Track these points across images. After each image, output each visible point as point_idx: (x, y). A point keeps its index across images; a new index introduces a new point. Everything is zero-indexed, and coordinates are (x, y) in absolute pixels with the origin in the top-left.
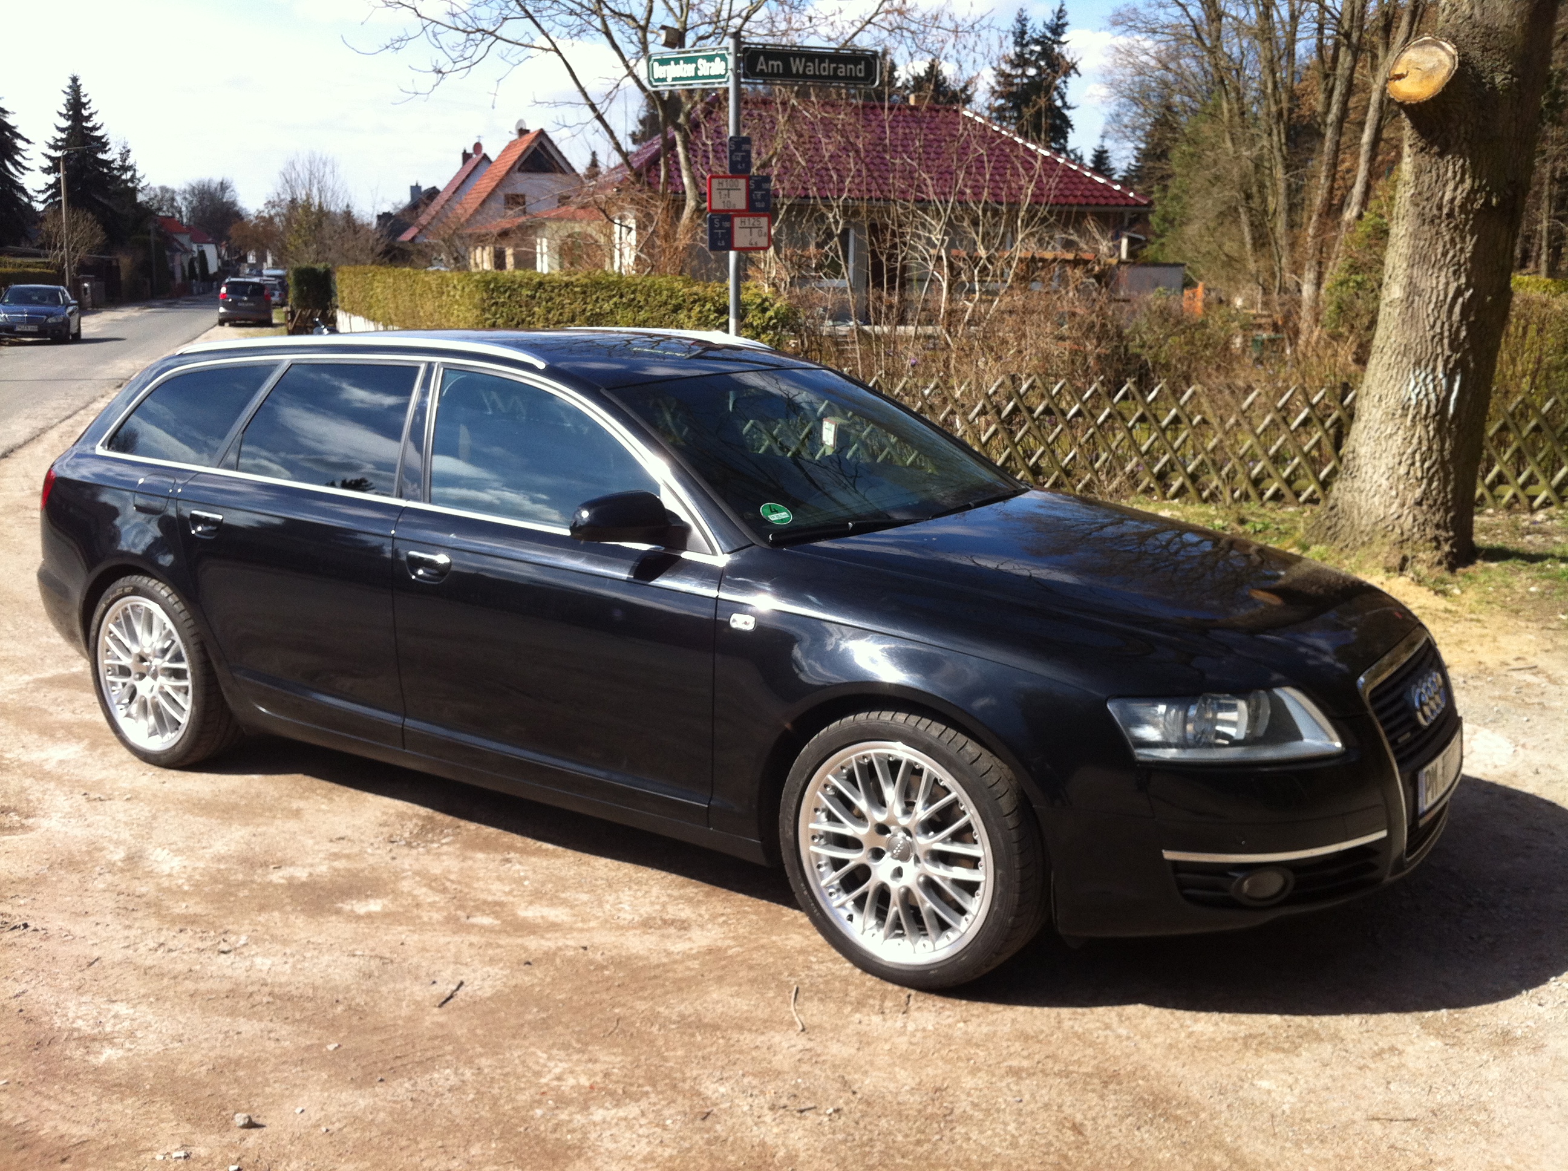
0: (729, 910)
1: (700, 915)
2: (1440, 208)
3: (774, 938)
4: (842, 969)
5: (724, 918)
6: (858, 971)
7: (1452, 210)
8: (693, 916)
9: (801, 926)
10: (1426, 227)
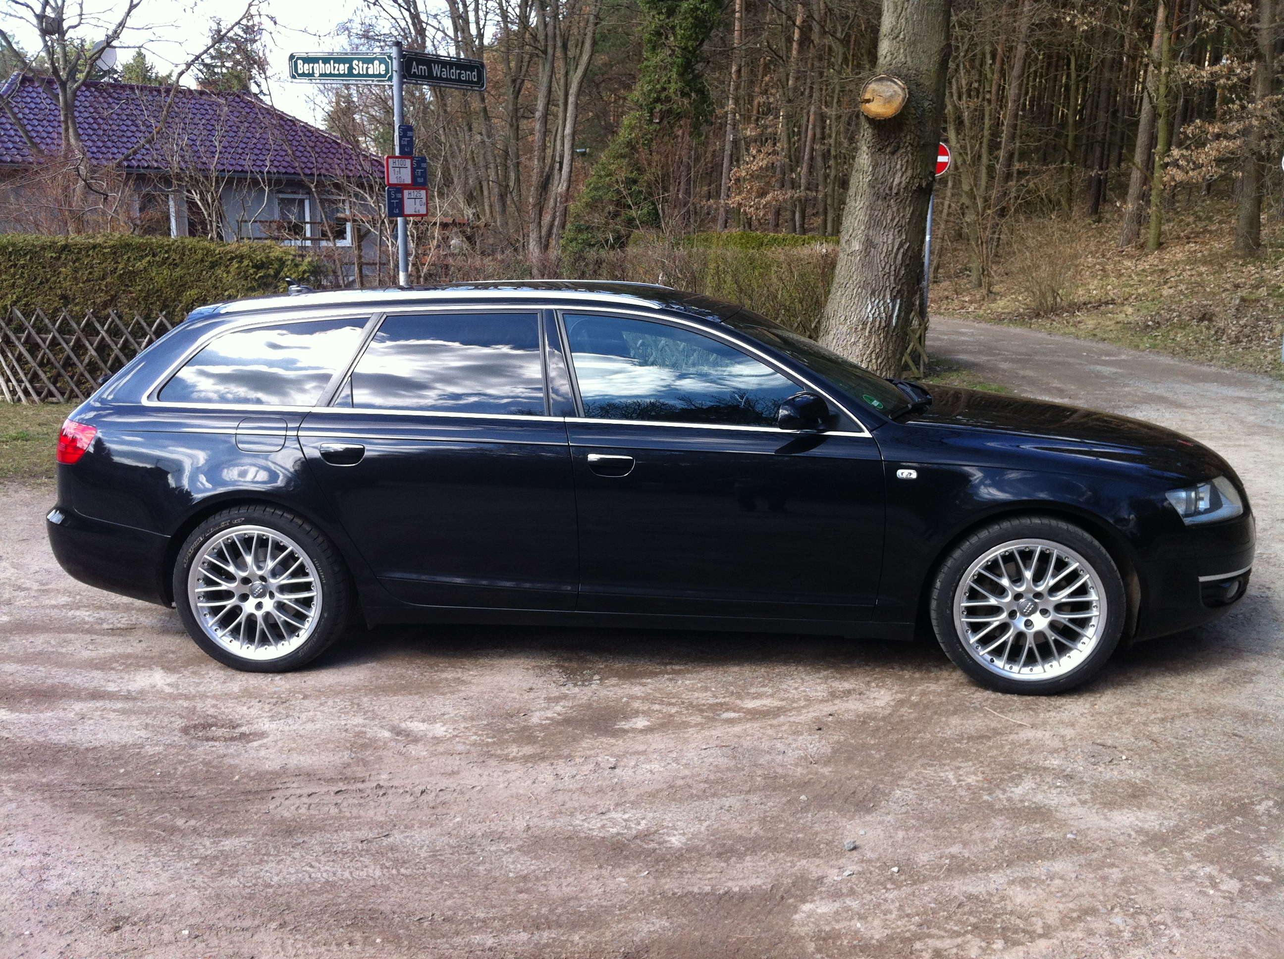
2: (891, 189)
7: (899, 190)
10: (880, 202)
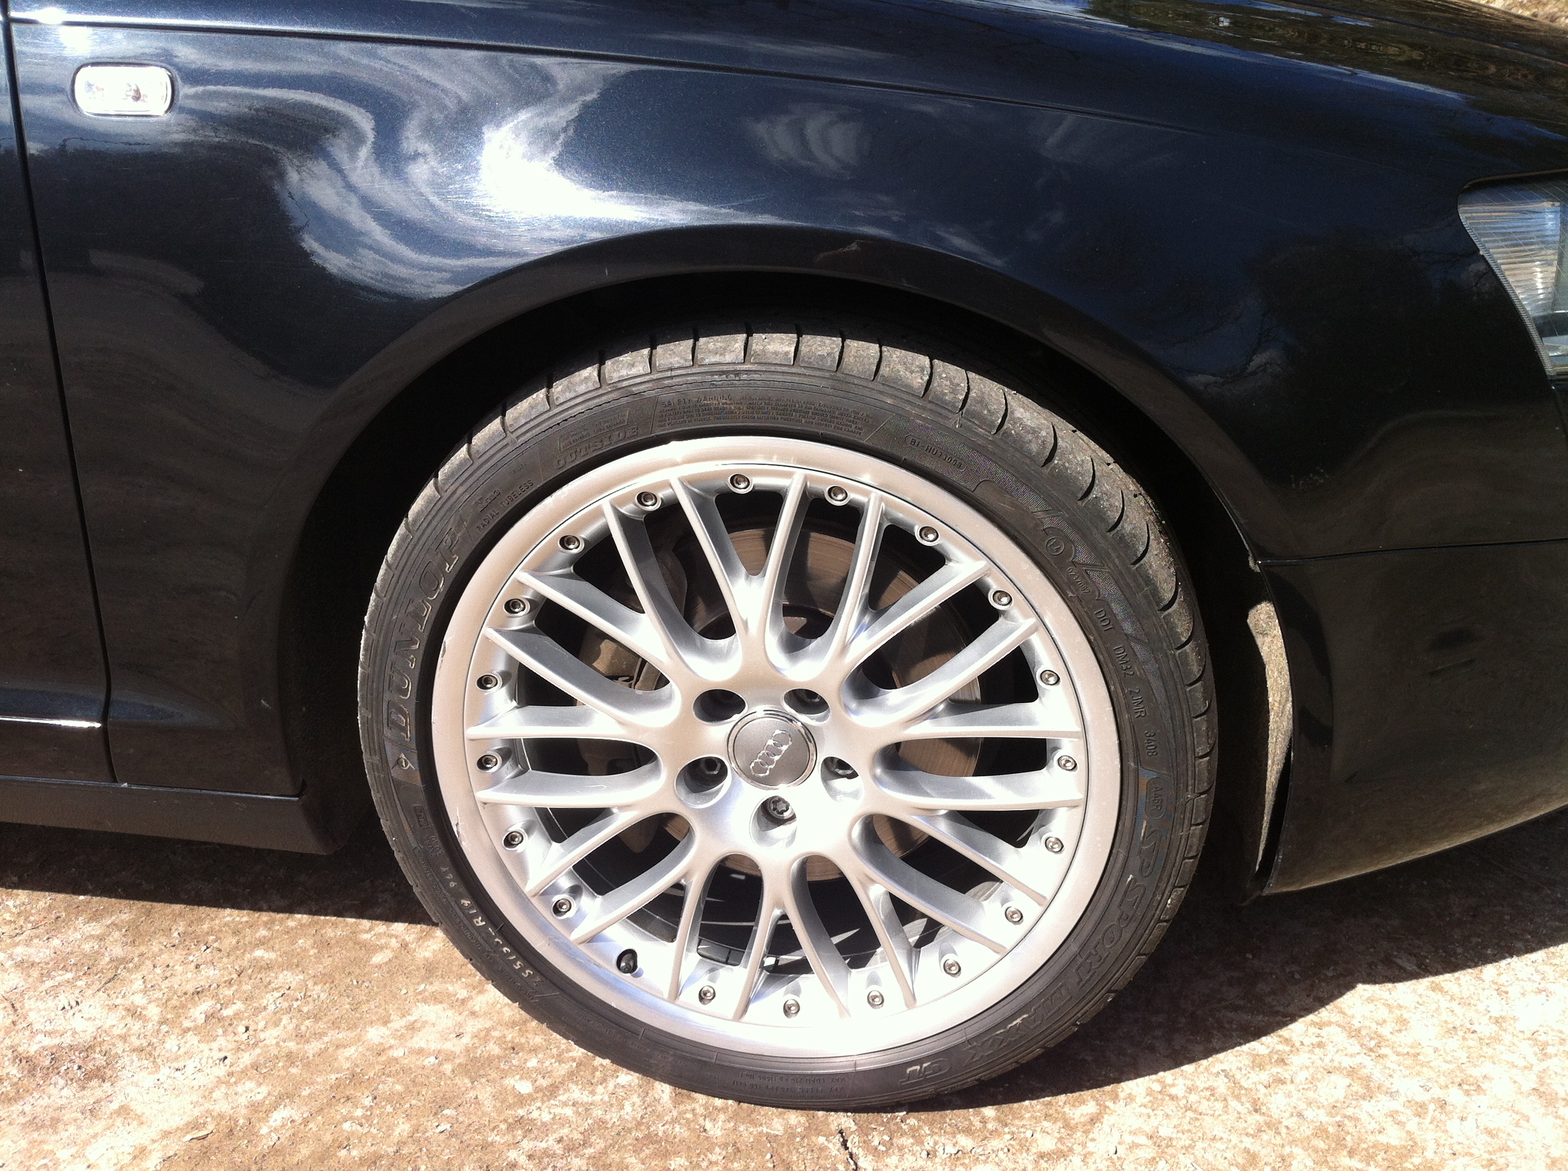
0: (210, 973)
1: (134, 1012)
3: (375, 1034)
4: (617, 1101)
5: (206, 1005)
6: (663, 1091)
8: (114, 1022)
9: (430, 970)
